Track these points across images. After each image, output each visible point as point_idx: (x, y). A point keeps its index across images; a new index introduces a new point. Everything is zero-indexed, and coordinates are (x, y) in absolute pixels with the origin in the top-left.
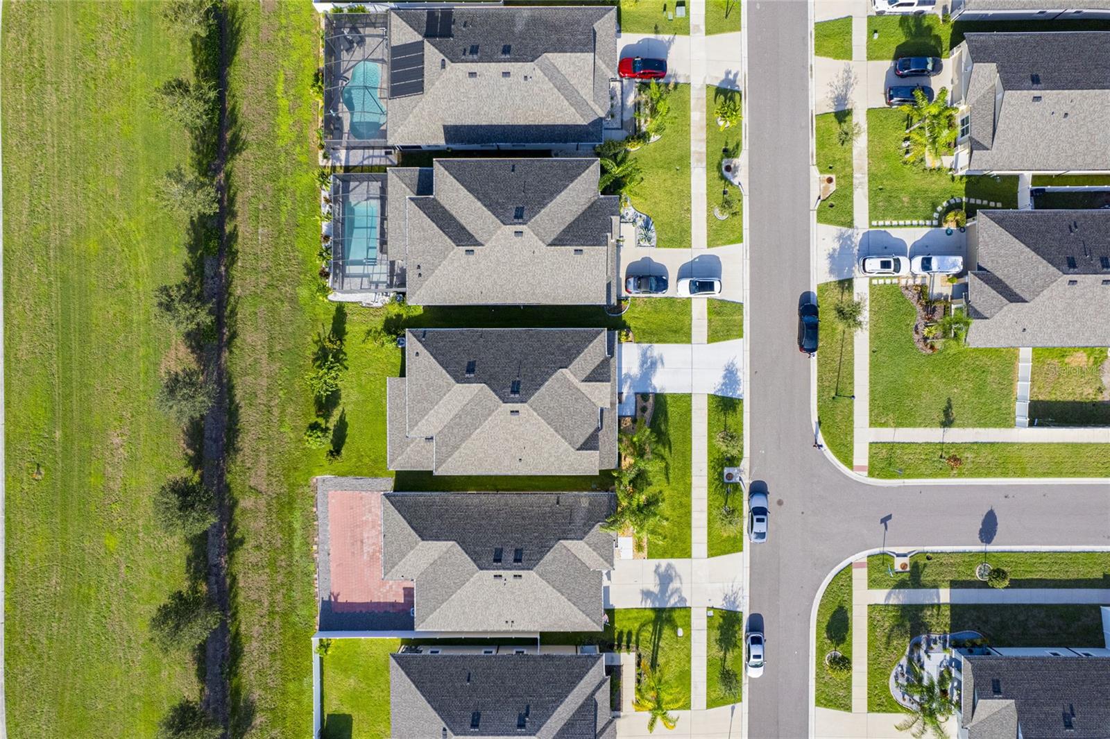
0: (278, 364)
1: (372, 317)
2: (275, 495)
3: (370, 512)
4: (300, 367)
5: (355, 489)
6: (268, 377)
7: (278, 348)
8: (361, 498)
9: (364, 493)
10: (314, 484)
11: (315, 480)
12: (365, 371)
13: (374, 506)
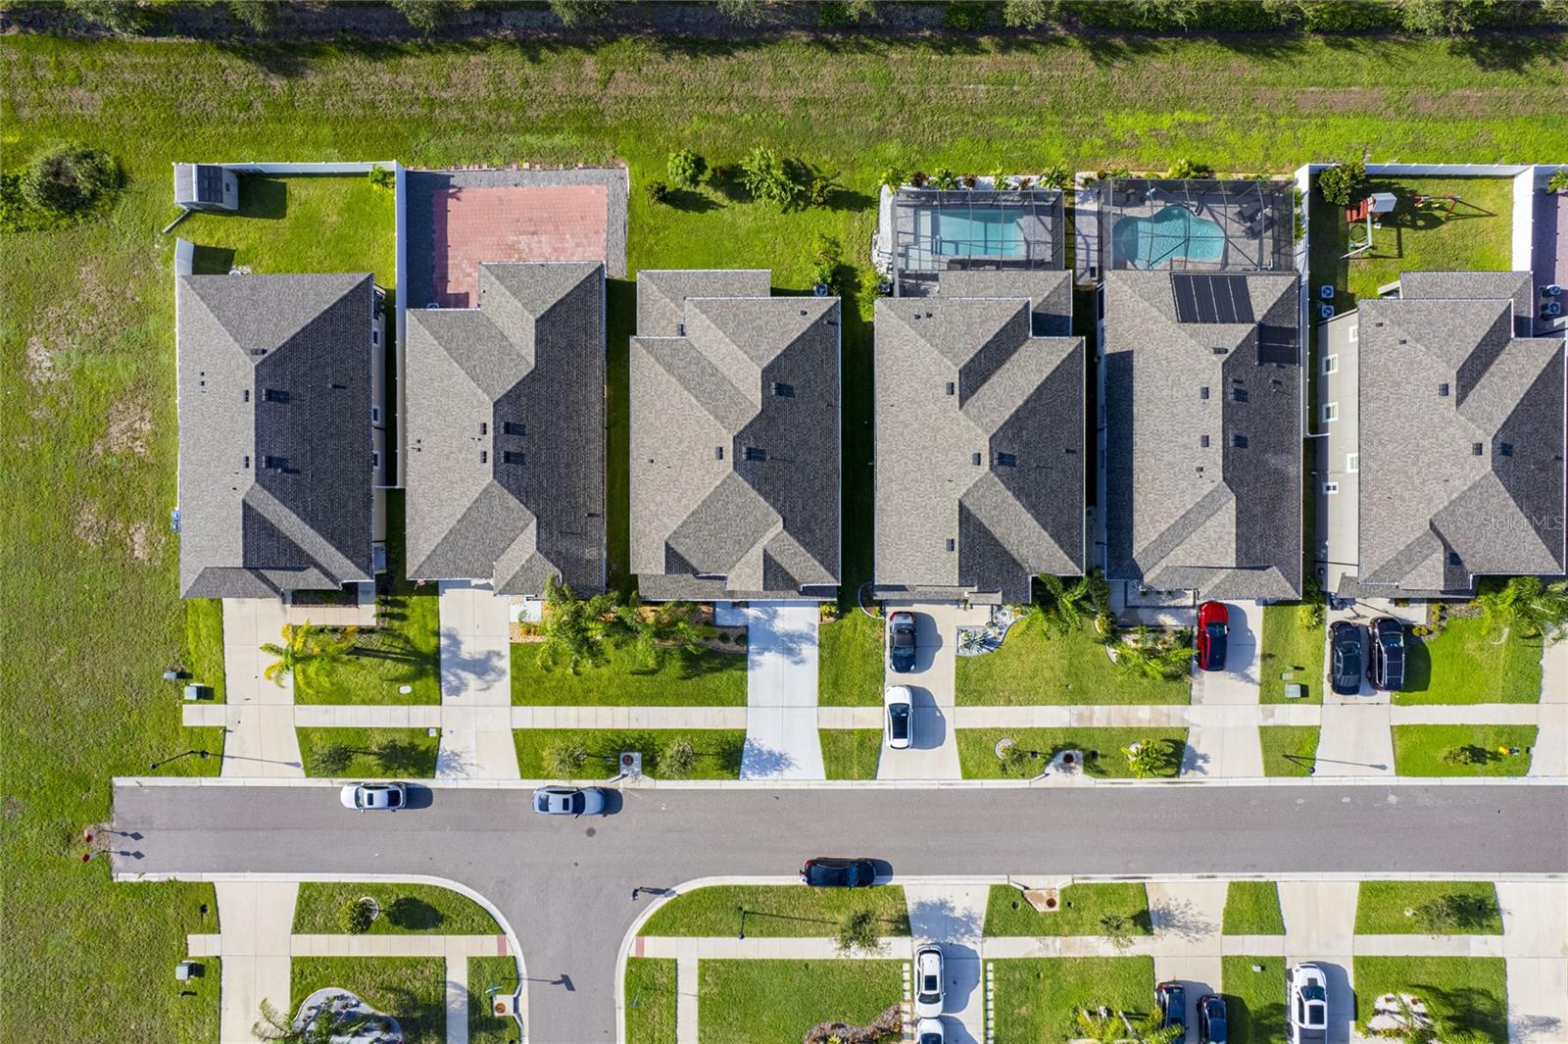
0: (790, 112)
1: (856, 248)
2: (601, 107)
3: (578, 245)
4: (786, 144)
5: (610, 224)
6: (771, 97)
7: (813, 112)
8: (597, 232)
9: (604, 236)
10: (618, 165)
11: (622, 165)
12: (780, 239)
13: (584, 252)
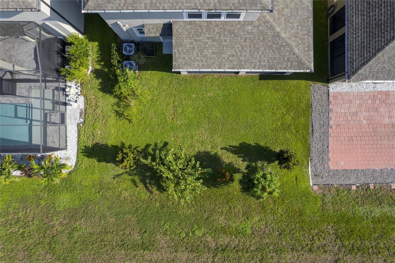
1: (99, 111)
4: (162, 206)
5: (326, 134)
10: (320, 188)
11: (316, 188)
